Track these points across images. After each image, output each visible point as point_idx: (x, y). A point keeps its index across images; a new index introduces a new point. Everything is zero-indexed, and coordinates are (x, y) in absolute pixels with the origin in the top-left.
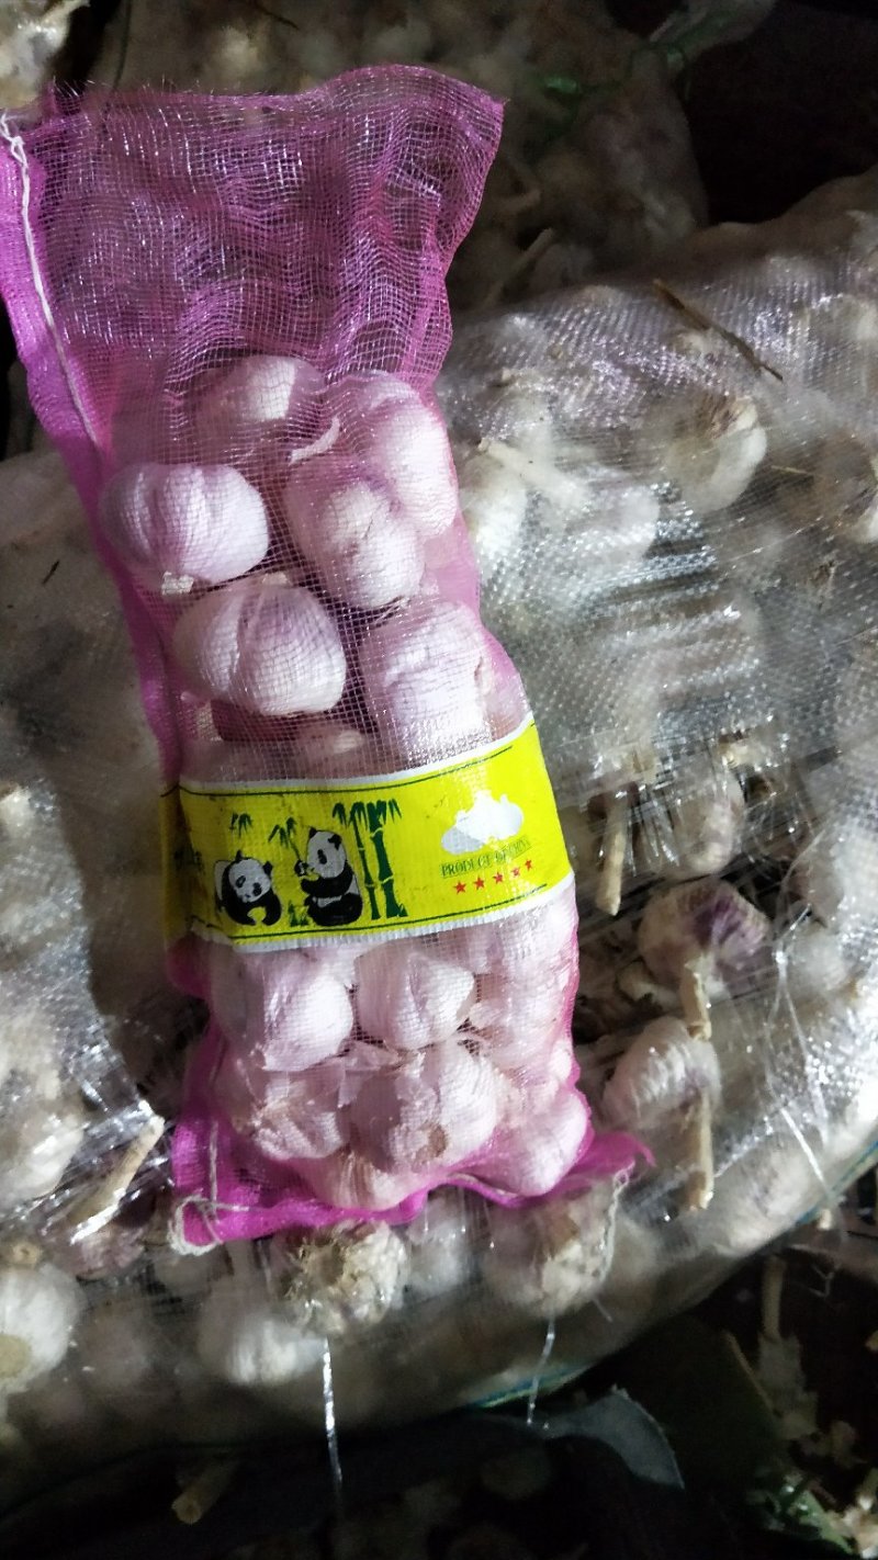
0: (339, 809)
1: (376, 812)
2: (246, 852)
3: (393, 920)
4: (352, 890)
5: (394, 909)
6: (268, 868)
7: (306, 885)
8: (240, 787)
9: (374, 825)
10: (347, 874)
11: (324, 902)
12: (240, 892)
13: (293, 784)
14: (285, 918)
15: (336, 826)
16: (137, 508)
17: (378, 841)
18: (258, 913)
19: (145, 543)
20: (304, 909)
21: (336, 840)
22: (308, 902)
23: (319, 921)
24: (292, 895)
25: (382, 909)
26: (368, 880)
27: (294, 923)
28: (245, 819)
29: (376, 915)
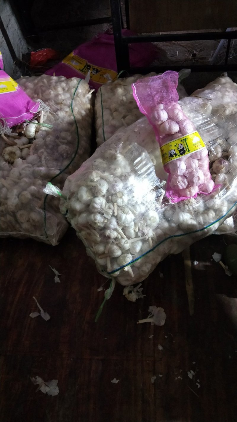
0: (181, 140)
1: (185, 139)
2: (172, 149)
3: (189, 152)
4: (184, 150)
5: (189, 151)
6: (174, 150)
7: (179, 151)
8: (170, 142)
9: (185, 141)
10: (183, 148)
11: (181, 152)
12: (172, 154)
13: (176, 139)
14: (177, 155)
15: (181, 143)
16: (156, 115)
17: (186, 143)
18: (174, 156)
19: (157, 118)
20: (179, 154)
21: (181, 144)
22: (179, 153)
23: (181, 155)
24: (178, 153)
25: (188, 151)
26: (186, 148)
27: (178, 156)
28: (171, 145)
29: (187, 152)
